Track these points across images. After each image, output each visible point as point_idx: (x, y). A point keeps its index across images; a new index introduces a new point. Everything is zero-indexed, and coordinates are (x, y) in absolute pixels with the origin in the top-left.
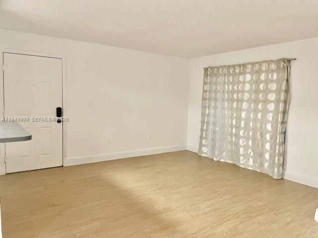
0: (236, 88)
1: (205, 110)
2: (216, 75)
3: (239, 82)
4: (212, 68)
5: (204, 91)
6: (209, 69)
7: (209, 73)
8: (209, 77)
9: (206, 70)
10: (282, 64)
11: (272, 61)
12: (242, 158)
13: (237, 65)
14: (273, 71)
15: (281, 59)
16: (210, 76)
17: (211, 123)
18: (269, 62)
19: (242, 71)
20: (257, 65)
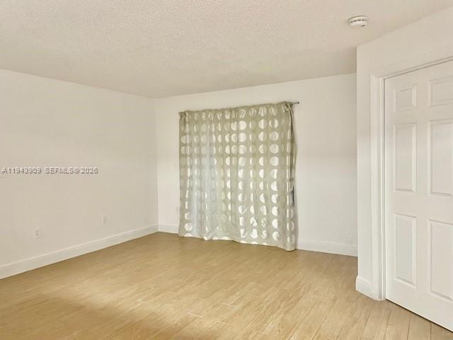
0: (227, 139)
1: (186, 171)
2: (197, 122)
3: (231, 132)
4: (191, 113)
5: (181, 145)
6: (187, 114)
7: (187, 120)
8: (187, 125)
9: (183, 115)
10: (283, 109)
11: (272, 105)
12: (242, 231)
13: (227, 109)
14: (273, 118)
15: (282, 103)
16: (189, 124)
17: (195, 188)
18: (268, 106)
19: (233, 117)
20: (253, 109)
